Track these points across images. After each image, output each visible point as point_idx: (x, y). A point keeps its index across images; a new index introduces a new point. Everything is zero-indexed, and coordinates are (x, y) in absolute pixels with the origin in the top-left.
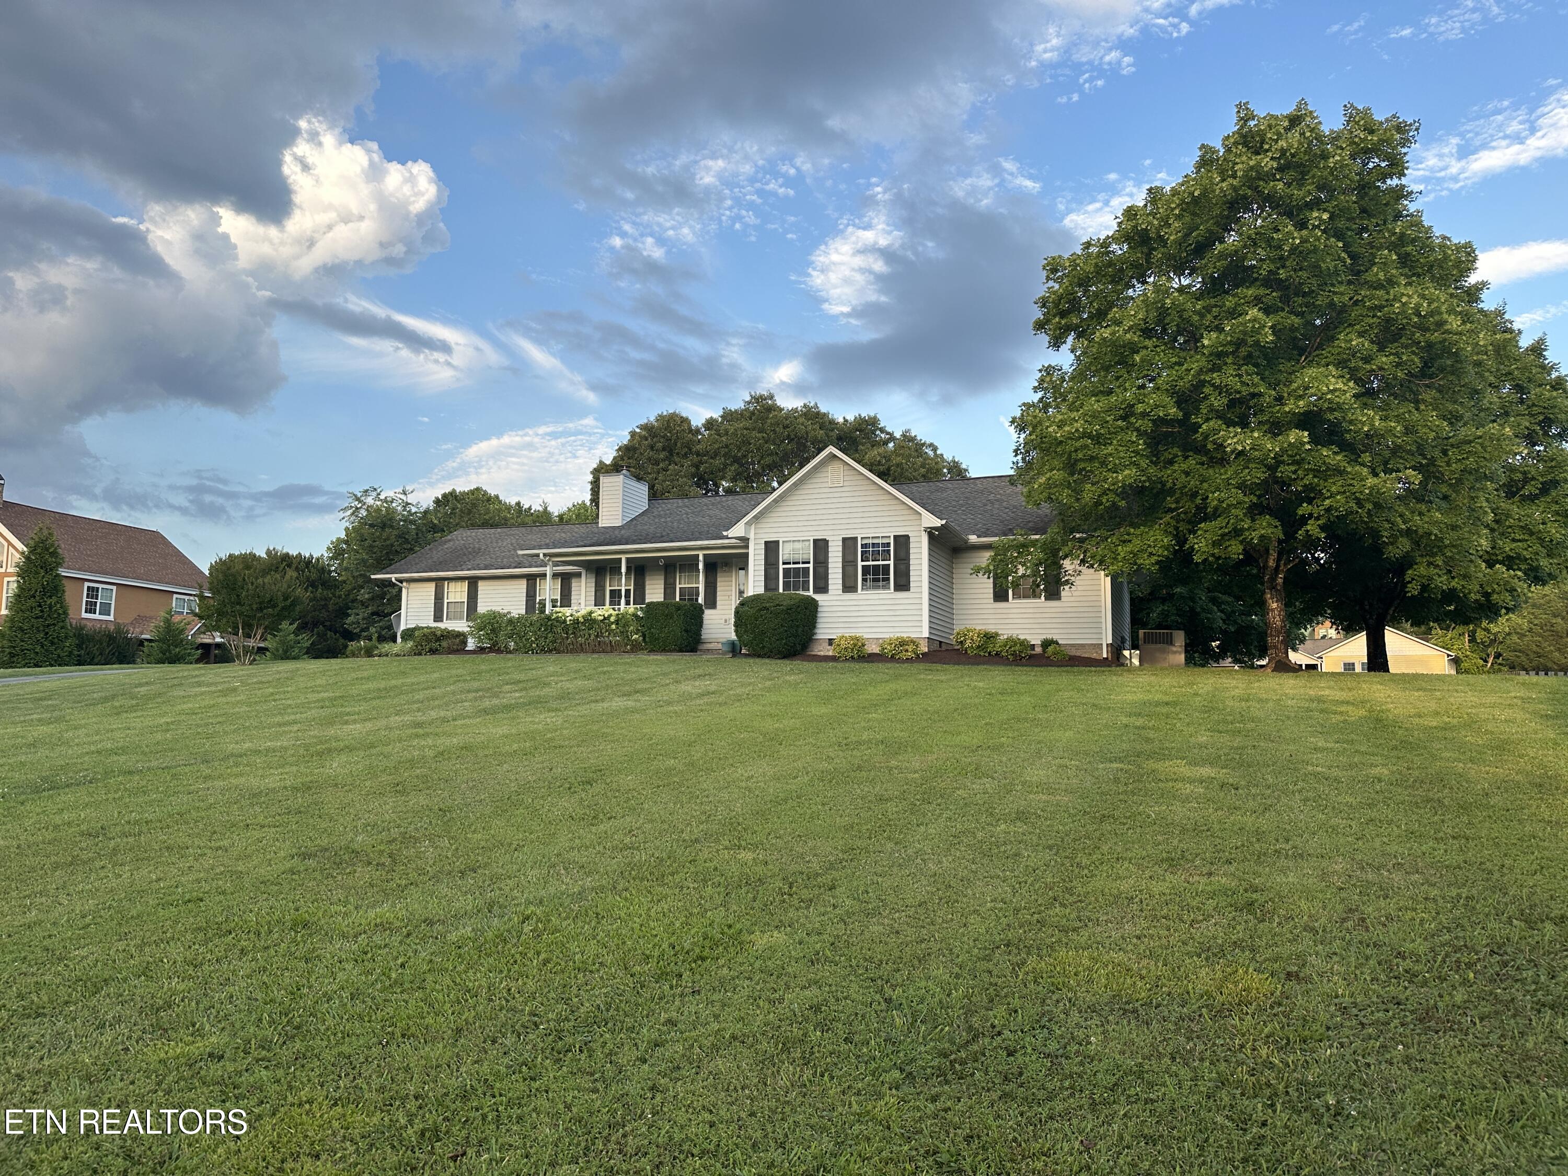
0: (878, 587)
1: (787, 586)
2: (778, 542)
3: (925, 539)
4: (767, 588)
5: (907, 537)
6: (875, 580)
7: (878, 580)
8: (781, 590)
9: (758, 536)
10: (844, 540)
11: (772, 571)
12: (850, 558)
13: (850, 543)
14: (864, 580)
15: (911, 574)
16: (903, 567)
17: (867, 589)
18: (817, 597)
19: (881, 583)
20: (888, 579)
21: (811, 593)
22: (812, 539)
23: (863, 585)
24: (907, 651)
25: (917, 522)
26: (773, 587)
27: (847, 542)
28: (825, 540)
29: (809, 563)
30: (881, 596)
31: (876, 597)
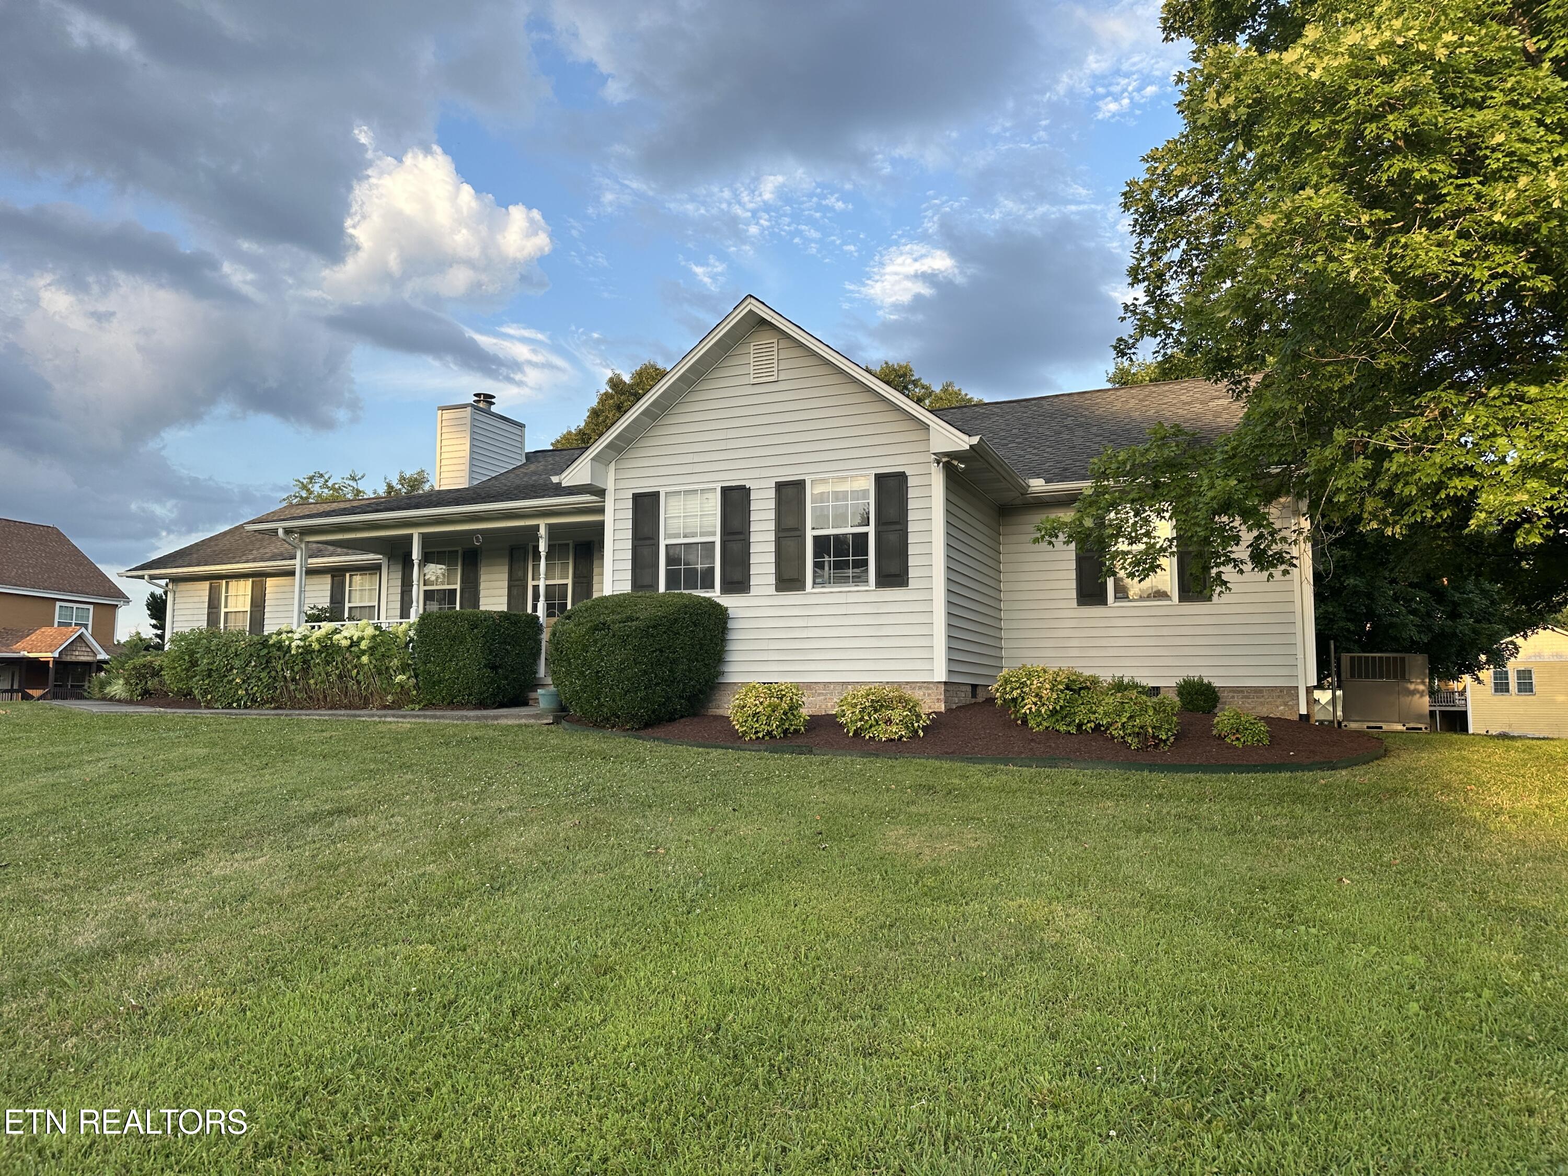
0: (844, 580)
1: (672, 580)
2: (656, 495)
3: (938, 480)
4: (636, 583)
5: (901, 478)
6: (838, 566)
7: (845, 564)
8: (662, 588)
9: (622, 485)
10: (780, 486)
11: (646, 551)
12: (790, 522)
13: (790, 491)
14: (818, 565)
15: (911, 551)
16: (893, 538)
17: (823, 584)
18: (726, 601)
19: (850, 572)
20: (865, 563)
21: (715, 594)
22: (718, 487)
23: (815, 577)
24: (889, 721)
25: (921, 447)
26: (647, 581)
27: (784, 490)
28: (743, 488)
29: (714, 534)
30: (852, 598)
31: (841, 599)
